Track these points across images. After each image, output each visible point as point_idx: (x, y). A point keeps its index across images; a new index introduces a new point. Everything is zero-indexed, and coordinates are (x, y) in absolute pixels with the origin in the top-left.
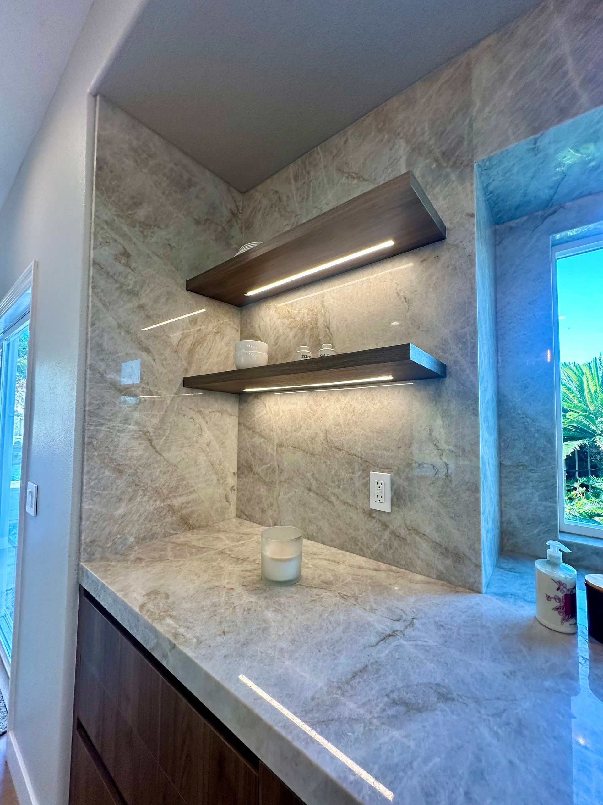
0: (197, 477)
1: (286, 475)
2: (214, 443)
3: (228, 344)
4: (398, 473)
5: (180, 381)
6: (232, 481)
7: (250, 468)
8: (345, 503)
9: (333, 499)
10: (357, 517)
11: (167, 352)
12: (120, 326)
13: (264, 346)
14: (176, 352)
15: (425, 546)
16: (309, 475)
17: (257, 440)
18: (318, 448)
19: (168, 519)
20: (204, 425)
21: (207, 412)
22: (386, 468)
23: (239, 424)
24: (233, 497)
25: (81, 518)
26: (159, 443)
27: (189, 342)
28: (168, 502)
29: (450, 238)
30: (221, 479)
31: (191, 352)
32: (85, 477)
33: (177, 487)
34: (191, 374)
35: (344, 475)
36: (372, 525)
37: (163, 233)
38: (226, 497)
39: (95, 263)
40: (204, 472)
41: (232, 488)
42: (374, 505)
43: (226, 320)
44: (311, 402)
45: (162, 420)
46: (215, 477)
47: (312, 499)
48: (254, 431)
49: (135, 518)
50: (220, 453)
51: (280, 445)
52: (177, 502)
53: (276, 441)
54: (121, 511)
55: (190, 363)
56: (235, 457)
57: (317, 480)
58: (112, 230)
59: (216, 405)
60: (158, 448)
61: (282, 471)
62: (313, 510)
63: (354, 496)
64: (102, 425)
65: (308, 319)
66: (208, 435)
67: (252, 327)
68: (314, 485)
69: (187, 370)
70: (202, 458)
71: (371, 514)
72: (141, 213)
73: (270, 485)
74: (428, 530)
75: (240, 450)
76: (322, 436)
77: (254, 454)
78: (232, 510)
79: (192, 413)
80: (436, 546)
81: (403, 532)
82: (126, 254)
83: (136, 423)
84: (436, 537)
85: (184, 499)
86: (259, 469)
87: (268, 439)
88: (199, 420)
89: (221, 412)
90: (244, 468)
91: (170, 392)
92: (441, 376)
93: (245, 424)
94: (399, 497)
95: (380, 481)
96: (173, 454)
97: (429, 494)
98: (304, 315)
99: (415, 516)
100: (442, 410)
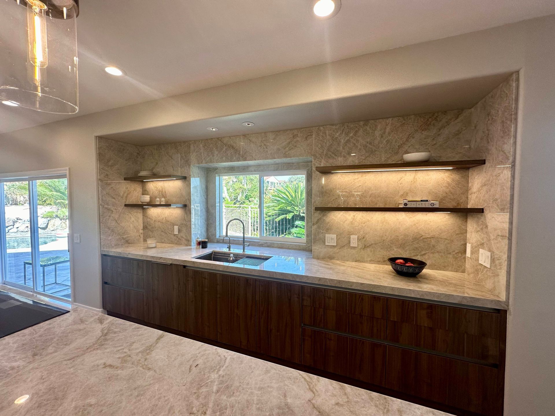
0: (130, 230)
1: (156, 228)
2: (135, 221)
3: (138, 193)
4: (179, 226)
5: (124, 205)
6: (141, 231)
7: (146, 227)
8: (170, 233)
9: (167, 233)
10: (172, 236)
11: (120, 198)
12: (107, 193)
13: (149, 196)
14: (122, 197)
15: (184, 240)
16: (162, 228)
17: (149, 220)
18: (164, 221)
19: (122, 241)
20: (131, 216)
21: (132, 213)
22: (177, 225)
23: (143, 215)
24: (142, 236)
25: (101, 239)
26: (119, 222)
27: (125, 195)
28: (122, 237)
29: (187, 179)
30: (138, 231)
31: (126, 197)
32: (101, 230)
33: (124, 233)
34: (127, 203)
35: (170, 227)
36: (175, 238)
37: (117, 166)
38: (140, 236)
39: (100, 179)
40: (132, 229)
41: (141, 233)
42: (175, 233)
43: (137, 185)
44: (162, 210)
45: (119, 216)
46: (136, 230)
47: (163, 234)
48: (148, 217)
49: (114, 240)
50: (137, 224)
51: (155, 221)
52: (124, 237)
53: (154, 220)
54: (110, 238)
55: (126, 200)
56: (142, 225)
57: (164, 229)
58: (103, 170)
59: (135, 211)
60: (118, 223)
61: (155, 228)
62: (163, 236)
63: (172, 232)
64: (104, 218)
65: (161, 189)
66: (133, 219)
67: (146, 188)
68: (163, 230)
69: (125, 202)
70: (131, 225)
71: (175, 235)
72: (110, 163)
73: (152, 232)
74: (184, 237)
75: (143, 223)
76: (165, 218)
77: (148, 224)
78: (142, 240)
79: (127, 213)
80: (185, 239)
81: (180, 238)
82: (107, 175)
83: (113, 217)
84: (185, 238)
85: (126, 236)
86: (149, 227)
87: (152, 220)
88: (130, 215)
89: (137, 212)
90: (145, 228)
91: (121, 208)
92: (186, 207)
93: (145, 215)
94: (179, 231)
95: (176, 228)
96: (123, 224)
97: (184, 230)
98: (160, 188)
99: (182, 234)
100: (186, 213)
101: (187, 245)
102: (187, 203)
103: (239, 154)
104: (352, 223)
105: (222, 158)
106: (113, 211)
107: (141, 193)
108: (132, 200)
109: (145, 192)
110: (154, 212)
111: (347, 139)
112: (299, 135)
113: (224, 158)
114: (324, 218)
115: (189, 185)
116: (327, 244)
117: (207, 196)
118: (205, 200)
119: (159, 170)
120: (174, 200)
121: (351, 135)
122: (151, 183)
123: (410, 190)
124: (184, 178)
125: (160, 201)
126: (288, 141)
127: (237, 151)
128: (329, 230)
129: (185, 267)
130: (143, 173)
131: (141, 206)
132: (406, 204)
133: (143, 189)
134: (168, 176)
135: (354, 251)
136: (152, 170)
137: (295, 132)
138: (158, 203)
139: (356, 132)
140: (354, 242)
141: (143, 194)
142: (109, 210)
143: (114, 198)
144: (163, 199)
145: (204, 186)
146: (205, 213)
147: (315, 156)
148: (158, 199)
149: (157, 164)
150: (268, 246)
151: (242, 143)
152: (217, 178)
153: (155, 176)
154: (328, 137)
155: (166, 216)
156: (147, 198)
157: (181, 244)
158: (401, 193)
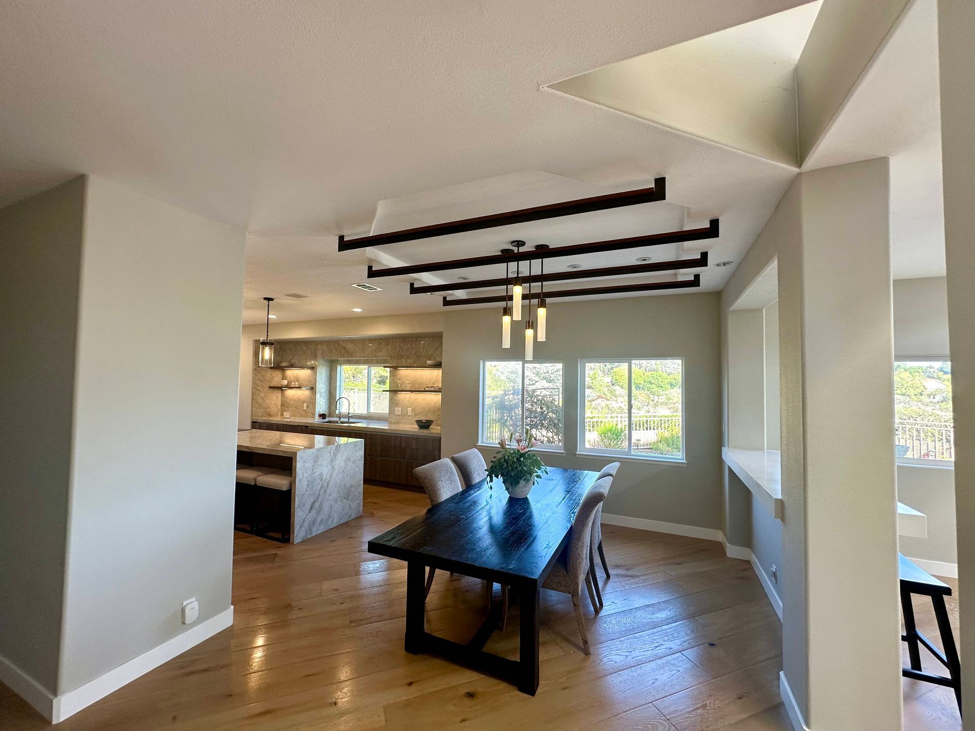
1: (291, 405)
3: (279, 378)
4: (308, 403)
5: (269, 387)
6: (280, 408)
7: (284, 405)
8: (300, 409)
10: (302, 411)
11: (266, 382)
12: (258, 379)
13: (287, 381)
14: (268, 382)
16: (295, 405)
17: (285, 399)
18: (297, 399)
19: (266, 414)
21: (274, 393)
24: (280, 411)
26: (265, 399)
27: (270, 379)
29: (315, 368)
30: (277, 407)
31: (271, 381)
32: (253, 404)
33: (268, 408)
35: (301, 404)
36: (304, 412)
40: (273, 405)
42: (304, 409)
43: (279, 373)
44: (296, 391)
45: (265, 395)
47: (296, 409)
48: (285, 397)
49: (260, 412)
50: (277, 401)
52: (267, 411)
53: (289, 399)
54: (258, 411)
55: (270, 383)
56: (280, 402)
59: (276, 391)
62: (296, 411)
63: (302, 408)
64: (255, 396)
66: (274, 398)
67: (285, 375)
69: (270, 385)
70: (273, 401)
73: (288, 408)
74: (310, 411)
75: (282, 401)
77: (285, 402)
78: (279, 414)
79: (271, 393)
80: (310, 413)
81: (308, 411)
83: (261, 395)
85: (269, 410)
86: (286, 405)
88: (272, 395)
89: (277, 393)
90: (282, 405)
91: (266, 389)
92: (313, 389)
93: (283, 395)
94: (307, 407)
95: (305, 404)
96: (267, 402)
97: (311, 406)
98: (295, 375)
99: (309, 409)
100: (312, 393)
101: (312, 417)
102: (314, 387)
103: (349, 353)
104: (409, 400)
105: (338, 355)
106: (261, 392)
107: (281, 378)
108: (274, 384)
109: (284, 378)
110: (290, 393)
111: (407, 348)
112: (383, 344)
113: (339, 355)
114: (395, 397)
115: (316, 374)
116: (396, 414)
117: (331, 381)
118: (328, 384)
119: (294, 361)
120: (305, 384)
121: (409, 346)
122: (290, 371)
123: (436, 380)
124: (313, 368)
125: (295, 385)
126: (377, 347)
127: (347, 351)
128: (397, 405)
129: (306, 427)
130: (284, 364)
131: (280, 388)
132: (425, 389)
133: (282, 375)
134: (302, 367)
135: (409, 418)
136: (290, 361)
137: (381, 341)
138: (293, 386)
139: (412, 344)
140: (410, 413)
141: (282, 379)
142: (259, 390)
143: (262, 382)
144: (297, 383)
145: (328, 374)
146: (328, 394)
147: (391, 357)
148: (293, 383)
149: (294, 356)
150: (370, 419)
151: (350, 346)
152: (339, 368)
153: (292, 366)
154: (398, 346)
155: (298, 396)
156: (285, 382)
157: (308, 417)
158: (432, 382)
